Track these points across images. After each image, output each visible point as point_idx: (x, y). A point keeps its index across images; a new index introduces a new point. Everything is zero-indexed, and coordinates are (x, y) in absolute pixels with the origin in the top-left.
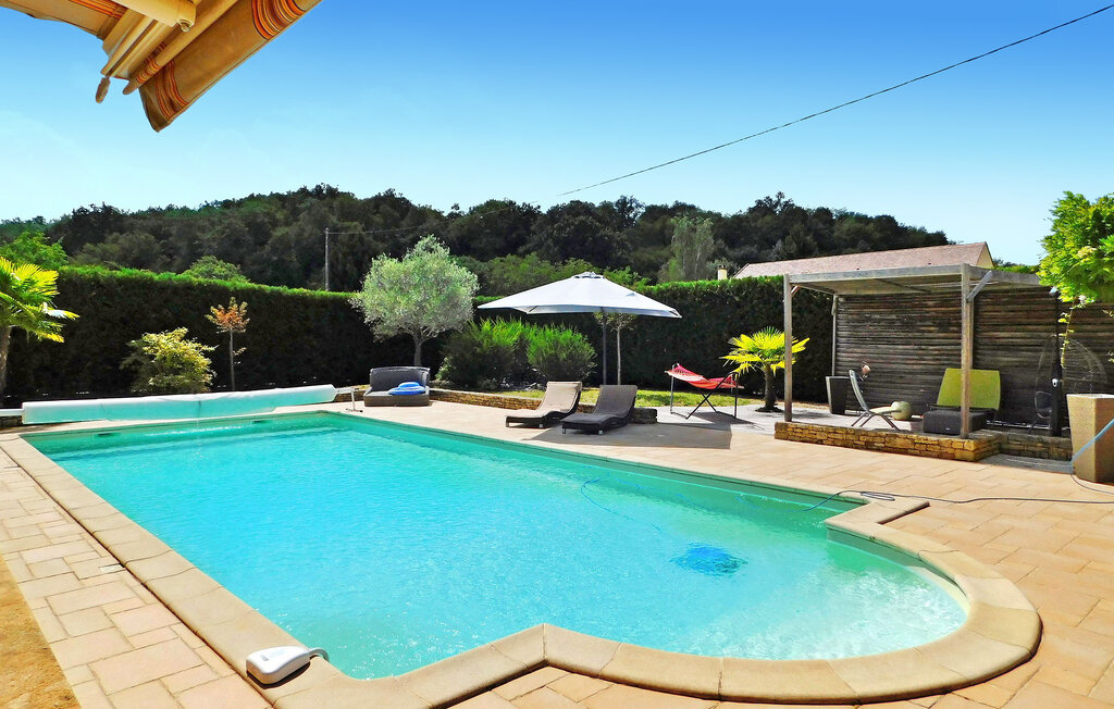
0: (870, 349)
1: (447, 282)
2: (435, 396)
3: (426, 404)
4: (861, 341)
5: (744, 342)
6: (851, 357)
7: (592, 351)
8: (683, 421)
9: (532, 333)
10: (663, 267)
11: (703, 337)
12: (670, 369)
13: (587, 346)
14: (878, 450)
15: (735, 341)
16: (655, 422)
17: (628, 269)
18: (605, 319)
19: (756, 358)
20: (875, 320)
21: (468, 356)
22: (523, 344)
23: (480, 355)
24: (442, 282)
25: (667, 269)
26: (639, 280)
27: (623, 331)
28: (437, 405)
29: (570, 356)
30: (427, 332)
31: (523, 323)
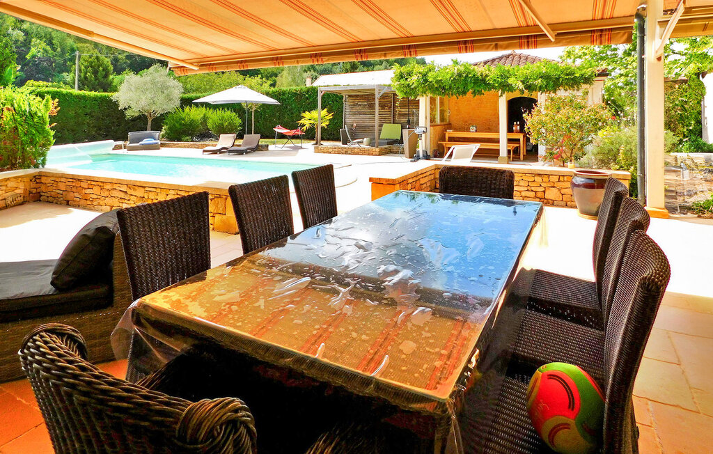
0: (357, 116)
1: (167, 88)
2: (162, 145)
3: (159, 149)
4: (355, 113)
5: (307, 115)
6: (351, 119)
7: (240, 121)
8: (280, 149)
9: (210, 113)
10: (279, 75)
11: (292, 113)
12: (275, 127)
13: (238, 118)
14: (349, 154)
15: (303, 114)
16: (268, 150)
17: (260, 76)
18: (247, 106)
19: (312, 122)
20: (360, 105)
21: (177, 125)
22: (205, 119)
23: (184, 125)
24: (163, 88)
25: (282, 76)
26: (266, 83)
27: (256, 111)
28: (163, 149)
29: (230, 124)
30: (155, 114)
31: (206, 107)
